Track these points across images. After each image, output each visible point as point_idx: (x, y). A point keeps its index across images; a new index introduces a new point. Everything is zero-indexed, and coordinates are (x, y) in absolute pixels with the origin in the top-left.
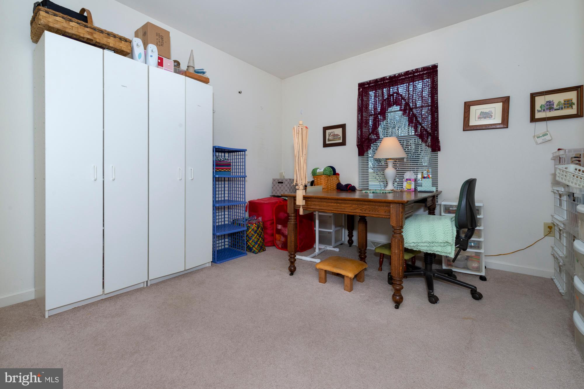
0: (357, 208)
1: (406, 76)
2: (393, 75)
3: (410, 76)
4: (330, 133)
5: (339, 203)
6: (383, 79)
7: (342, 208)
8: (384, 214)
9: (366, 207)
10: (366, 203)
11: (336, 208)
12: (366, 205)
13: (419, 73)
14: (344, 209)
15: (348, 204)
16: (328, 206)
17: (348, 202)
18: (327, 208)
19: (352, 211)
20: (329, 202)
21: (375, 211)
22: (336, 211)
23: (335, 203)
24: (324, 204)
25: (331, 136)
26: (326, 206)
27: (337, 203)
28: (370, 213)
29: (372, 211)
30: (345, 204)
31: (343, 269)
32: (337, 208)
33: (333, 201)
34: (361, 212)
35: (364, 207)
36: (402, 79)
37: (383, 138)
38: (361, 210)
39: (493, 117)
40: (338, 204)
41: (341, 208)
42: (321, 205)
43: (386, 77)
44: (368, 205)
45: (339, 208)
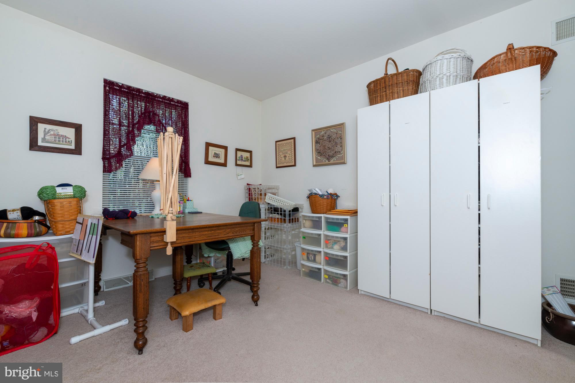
0: (230, 232)
1: (163, 100)
2: (151, 92)
3: (167, 102)
4: (47, 130)
5: (213, 230)
6: (139, 91)
7: (216, 235)
8: (250, 233)
9: (238, 229)
10: (238, 226)
11: (209, 237)
12: (237, 227)
13: (174, 103)
14: (218, 235)
15: (221, 229)
16: (200, 236)
17: (222, 227)
18: (199, 238)
19: (226, 236)
20: (202, 231)
21: (243, 232)
22: (210, 239)
23: (209, 231)
24: (197, 234)
25: (49, 134)
26: (198, 236)
27: (211, 230)
28: (240, 234)
29: (242, 232)
30: (219, 229)
31: (216, 299)
32: (211, 236)
33: (207, 229)
34: (234, 235)
35: (236, 230)
36: (158, 101)
37: (151, 158)
38: (233, 233)
39: (220, 158)
40: (213, 232)
41: (214, 235)
42: (192, 236)
43: (143, 90)
44: (239, 227)
45: (213, 235)
